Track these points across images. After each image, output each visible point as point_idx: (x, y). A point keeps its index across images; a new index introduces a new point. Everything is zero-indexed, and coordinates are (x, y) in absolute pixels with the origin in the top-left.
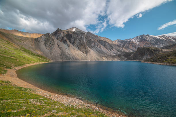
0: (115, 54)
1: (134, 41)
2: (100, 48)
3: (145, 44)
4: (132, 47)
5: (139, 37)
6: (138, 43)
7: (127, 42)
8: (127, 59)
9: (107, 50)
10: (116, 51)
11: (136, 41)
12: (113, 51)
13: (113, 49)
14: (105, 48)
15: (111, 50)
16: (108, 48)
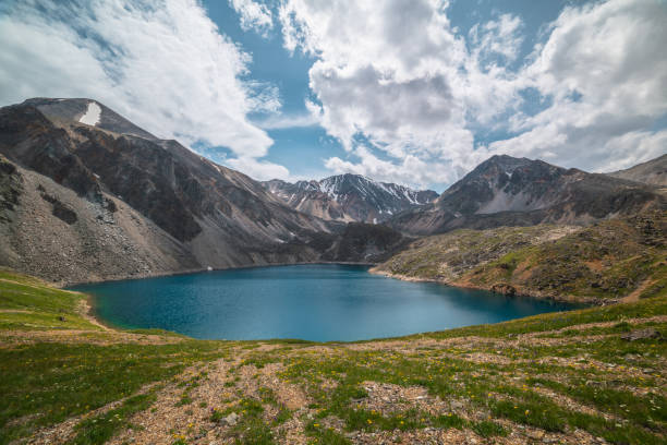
0: (280, 237)
1: (323, 189)
2: (230, 215)
3: (355, 203)
4: (320, 210)
5: (339, 181)
6: (336, 196)
7: (305, 192)
8: (322, 257)
9: (253, 223)
10: (281, 229)
11: (332, 191)
12: (273, 229)
13: (273, 220)
14: (247, 215)
15: (266, 225)
16: (258, 216)
